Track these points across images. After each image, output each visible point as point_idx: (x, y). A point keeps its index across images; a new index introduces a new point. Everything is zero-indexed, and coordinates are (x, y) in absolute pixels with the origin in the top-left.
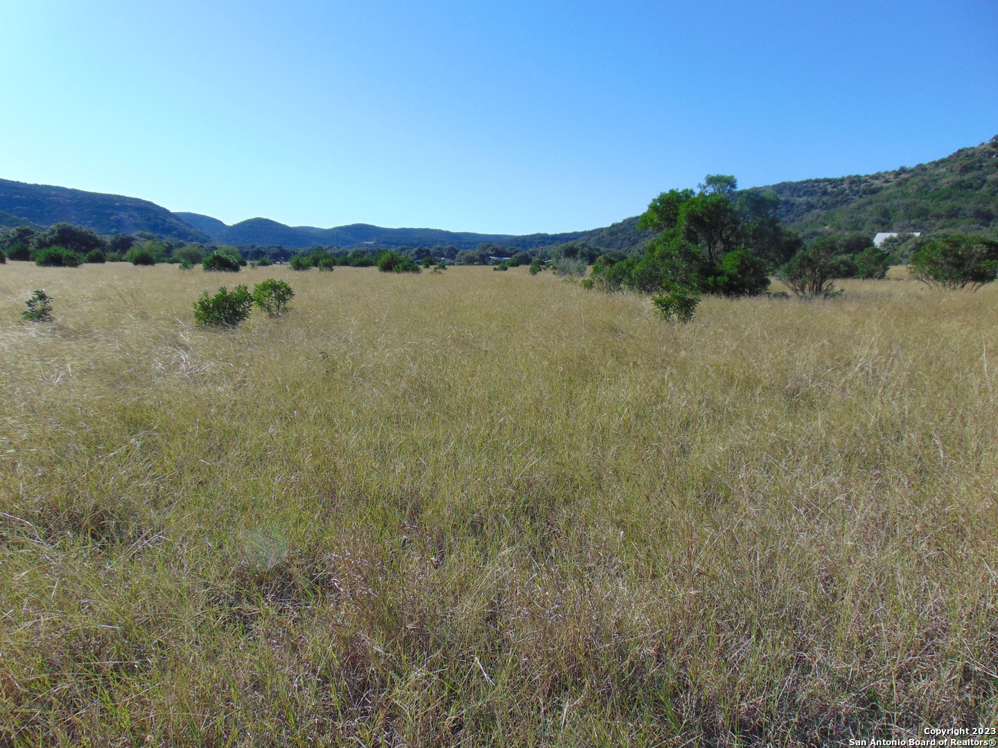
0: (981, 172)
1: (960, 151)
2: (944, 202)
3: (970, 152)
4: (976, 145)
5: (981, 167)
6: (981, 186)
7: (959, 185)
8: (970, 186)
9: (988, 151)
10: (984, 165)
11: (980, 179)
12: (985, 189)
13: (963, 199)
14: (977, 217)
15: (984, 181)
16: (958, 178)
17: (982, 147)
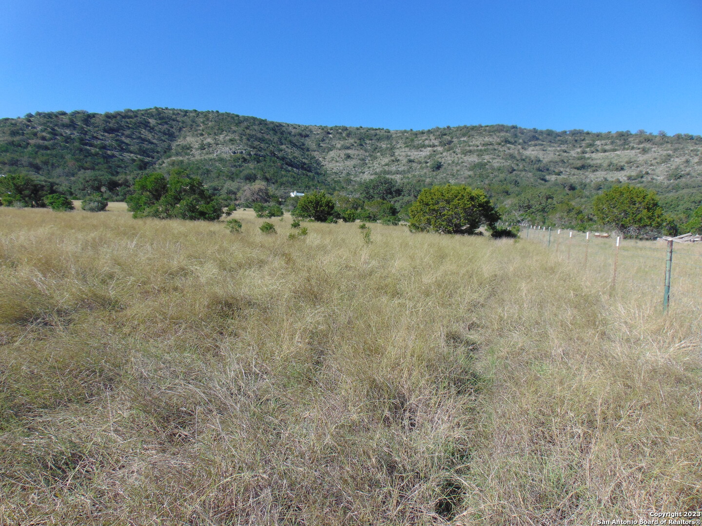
0: (25, 137)
1: (7, 119)
2: (4, 153)
3: (13, 122)
4: (15, 117)
5: (23, 133)
6: (26, 147)
7: (12, 143)
8: (20, 145)
9: (25, 124)
10: (25, 132)
11: (25, 142)
12: (30, 148)
13: (18, 154)
14: (31, 167)
15: (28, 144)
16: (10, 139)
17: (20, 120)
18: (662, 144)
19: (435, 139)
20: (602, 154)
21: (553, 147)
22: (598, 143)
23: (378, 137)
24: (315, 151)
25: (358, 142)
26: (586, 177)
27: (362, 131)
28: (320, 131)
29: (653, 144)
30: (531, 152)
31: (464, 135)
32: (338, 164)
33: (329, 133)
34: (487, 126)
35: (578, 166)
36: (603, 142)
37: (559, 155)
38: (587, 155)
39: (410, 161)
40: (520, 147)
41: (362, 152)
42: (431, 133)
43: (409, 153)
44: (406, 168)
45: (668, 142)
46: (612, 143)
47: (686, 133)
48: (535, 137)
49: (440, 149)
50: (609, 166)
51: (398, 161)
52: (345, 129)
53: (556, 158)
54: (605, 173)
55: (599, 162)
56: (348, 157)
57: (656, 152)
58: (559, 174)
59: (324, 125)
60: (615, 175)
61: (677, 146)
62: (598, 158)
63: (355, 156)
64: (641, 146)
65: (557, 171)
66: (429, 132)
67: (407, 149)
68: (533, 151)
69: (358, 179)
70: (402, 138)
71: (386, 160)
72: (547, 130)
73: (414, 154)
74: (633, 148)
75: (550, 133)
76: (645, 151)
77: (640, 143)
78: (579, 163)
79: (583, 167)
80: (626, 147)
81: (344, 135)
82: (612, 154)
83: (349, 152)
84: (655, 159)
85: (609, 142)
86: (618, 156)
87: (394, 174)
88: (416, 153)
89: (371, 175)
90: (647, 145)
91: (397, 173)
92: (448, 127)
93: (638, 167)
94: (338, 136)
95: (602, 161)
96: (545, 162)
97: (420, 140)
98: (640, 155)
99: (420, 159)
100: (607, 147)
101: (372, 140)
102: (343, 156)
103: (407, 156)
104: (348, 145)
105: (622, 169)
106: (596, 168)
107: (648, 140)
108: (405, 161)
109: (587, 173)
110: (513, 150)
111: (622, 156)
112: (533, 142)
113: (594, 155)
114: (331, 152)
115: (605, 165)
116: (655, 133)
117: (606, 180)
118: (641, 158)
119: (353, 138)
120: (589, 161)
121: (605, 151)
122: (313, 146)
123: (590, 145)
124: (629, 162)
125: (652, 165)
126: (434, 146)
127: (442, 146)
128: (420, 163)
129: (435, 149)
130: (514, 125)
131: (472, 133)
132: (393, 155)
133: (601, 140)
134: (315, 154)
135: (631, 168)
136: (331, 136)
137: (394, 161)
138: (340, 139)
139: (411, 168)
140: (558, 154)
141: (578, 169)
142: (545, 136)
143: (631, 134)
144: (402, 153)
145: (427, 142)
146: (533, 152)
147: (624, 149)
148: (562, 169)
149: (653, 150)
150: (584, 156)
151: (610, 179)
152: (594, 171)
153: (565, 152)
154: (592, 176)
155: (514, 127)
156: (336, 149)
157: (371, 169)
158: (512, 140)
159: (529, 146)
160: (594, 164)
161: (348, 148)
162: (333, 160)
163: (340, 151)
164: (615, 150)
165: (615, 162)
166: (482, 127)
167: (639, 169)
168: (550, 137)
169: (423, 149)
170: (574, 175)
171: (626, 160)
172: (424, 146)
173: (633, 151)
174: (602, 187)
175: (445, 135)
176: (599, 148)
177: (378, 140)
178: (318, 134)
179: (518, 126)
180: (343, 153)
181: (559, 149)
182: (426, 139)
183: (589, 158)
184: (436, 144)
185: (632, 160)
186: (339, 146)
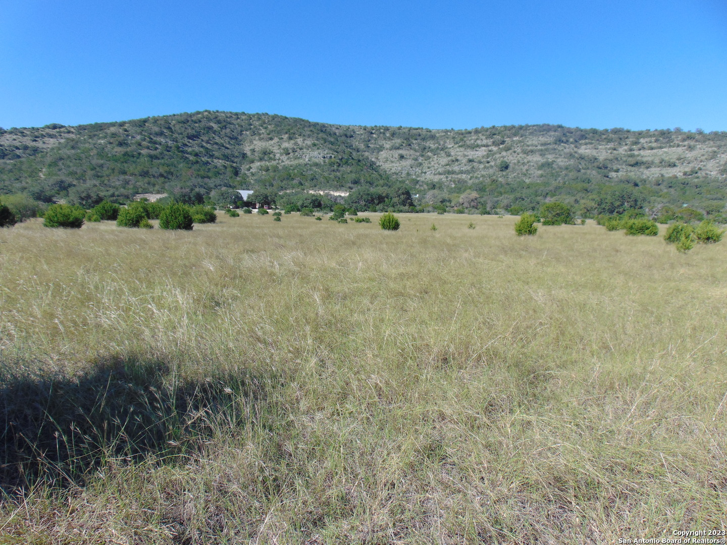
18: (704, 142)
19: (486, 138)
20: (649, 151)
21: (603, 145)
22: (642, 140)
23: (422, 136)
24: (365, 151)
25: (405, 142)
26: (642, 174)
27: (404, 131)
28: (362, 132)
29: (697, 141)
30: (584, 150)
31: (515, 135)
32: (394, 164)
33: (372, 133)
34: (534, 126)
35: (632, 163)
36: (648, 140)
37: (611, 153)
38: (636, 153)
39: (470, 161)
40: (573, 146)
41: (412, 152)
42: (479, 133)
43: (466, 153)
44: (469, 168)
45: (709, 140)
46: (656, 141)
47: (722, 130)
48: (583, 136)
49: (495, 149)
50: (661, 163)
51: (457, 160)
52: (387, 129)
53: (610, 157)
54: (659, 169)
55: (650, 159)
56: (402, 157)
57: (702, 150)
58: (617, 171)
59: (363, 125)
60: (670, 171)
61: (718, 143)
62: (646, 155)
63: (408, 157)
64: (686, 143)
65: (615, 168)
66: (477, 132)
67: (462, 149)
68: (586, 149)
69: (422, 179)
70: (448, 138)
71: (444, 161)
72: (592, 129)
73: (471, 154)
74: (678, 146)
75: (594, 132)
76: (690, 148)
77: (684, 140)
78: (632, 160)
79: (636, 164)
80: (672, 144)
81: (388, 135)
82: (660, 152)
83: (401, 152)
84: (703, 155)
85: (653, 139)
86: (666, 153)
87: (458, 174)
88: (472, 153)
89: (435, 174)
90: (692, 143)
91: (461, 172)
92: (494, 127)
93: (689, 163)
94: (382, 135)
95: (653, 158)
96: (601, 160)
97: (471, 140)
98: (687, 152)
99: (479, 159)
100: (654, 145)
101: (416, 139)
102: (396, 156)
103: (465, 156)
104: (397, 145)
105: (675, 166)
106: (648, 165)
107: (690, 137)
108: (464, 161)
109: (641, 170)
110: (569, 148)
111: (672, 153)
112: (583, 141)
113: (642, 152)
114: (382, 153)
115: (657, 161)
116: (693, 130)
117: (662, 176)
118: (690, 155)
119: (398, 138)
120: (639, 158)
121: (652, 149)
122: (362, 146)
123: (636, 143)
124: (679, 159)
125: (701, 161)
126: (487, 146)
127: (496, 146)
128: (480, 162)
129: (490, 148)
130: (560, 124)
131: (522, 132)
132: (449, 155)
133: (644, 137)
134: (366, 154)
135: (683, 164)
136: (374, 136)
137: (453, 161)
138: (385, 139)
139: (473, 167)
140: (609, 151)
141: (632, 166)
142: (591, 134)
143: (671, 132)
144: (457, 152)
145: (479, 142)
146: (587, 151)
147: (670, 146)
148: (619, 167)
149: (698, 146)
150: (634, 154)
151: (667, 176)
152: (647, 168)
153: (615, 149)
154: (647, 172)
155: (560, 126)
156: (387, 149)
157: (432, 168)
158: (564, 139)
159: (581, 144)
160: (647, 161)
161: (398, 148)
162: (387, 160)
163: (391, 152)
164: (661, 148)
165: (667, 159)
166: (529, 126)
167: (690, 165)
168: (597, 136)
169: (478, 149)
170: (631, 171)
171: (675, 157)
172: (478, 146)
173: (680, 149)
174: (660, 182)
175: (495, 134)
176: (645, 145)
177: (424, 139)
178: (362, 134)
179: (564, 125)
180: (396, 153)
181: (608, 147)
182: (477, 139)
183: (638, 155)
184: (490, 144)
185: (682, 157)
186: (388, 146)
